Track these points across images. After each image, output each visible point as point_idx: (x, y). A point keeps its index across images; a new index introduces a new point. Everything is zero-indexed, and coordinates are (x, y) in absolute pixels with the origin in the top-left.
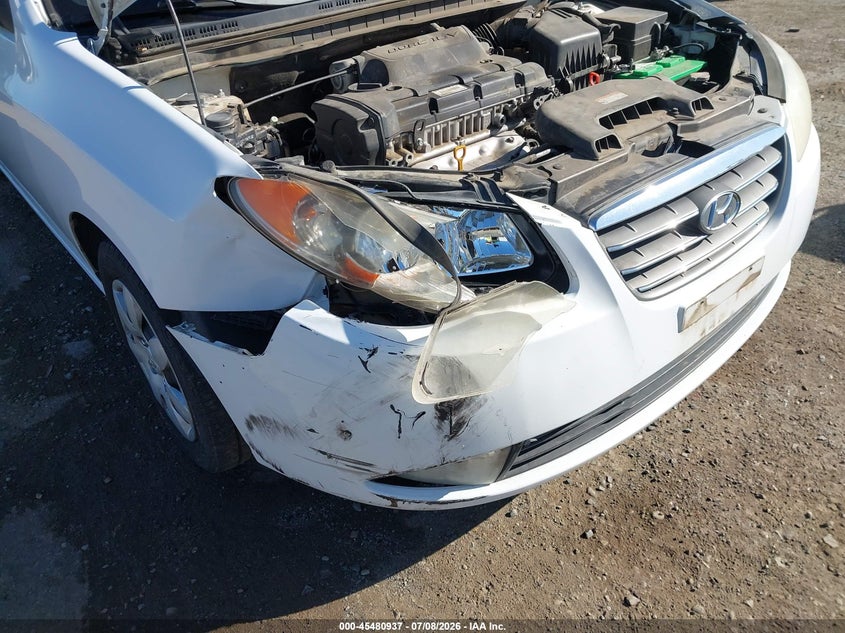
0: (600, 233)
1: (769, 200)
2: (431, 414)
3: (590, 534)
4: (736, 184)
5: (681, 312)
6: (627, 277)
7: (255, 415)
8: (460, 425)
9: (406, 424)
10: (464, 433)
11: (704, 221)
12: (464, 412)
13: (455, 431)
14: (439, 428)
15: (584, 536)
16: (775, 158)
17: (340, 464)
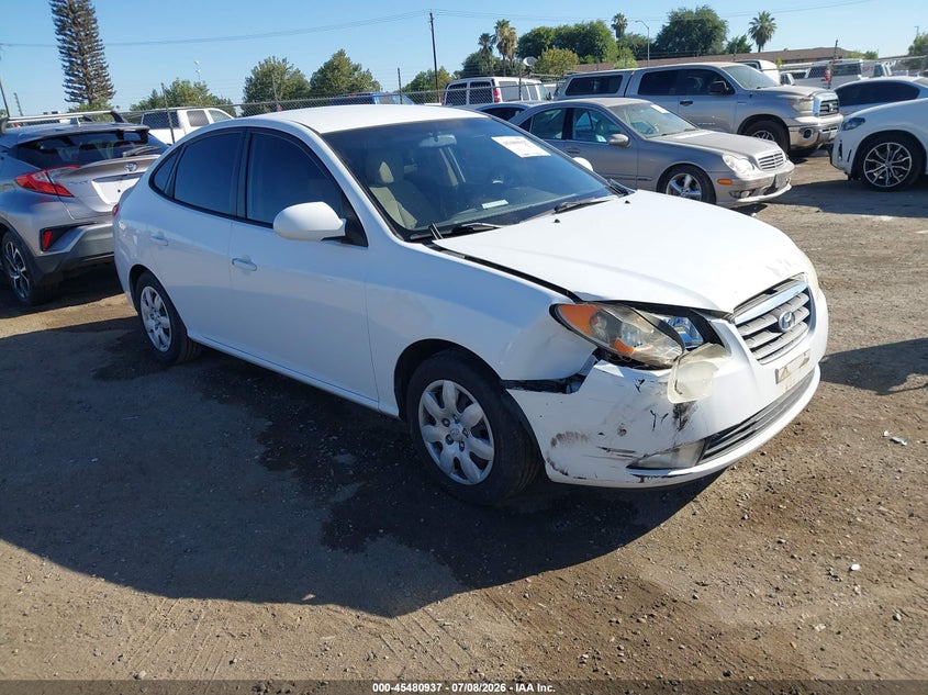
0: (738, 326)
1: (806, 320)
2: (671, 414)
3: (746, 517)
4: (793, 308)
5: (777, 371)
6: (753, 350)
7: (562, 433)
8: (685, 421)
9: (658, 420)
10: (687, 425)
11: (781, 325)
12: (687, 413)
13: (681, 427)
14: (675, 423)
15: (743, 518)
16: (805, 299)
17: (615, 455)
